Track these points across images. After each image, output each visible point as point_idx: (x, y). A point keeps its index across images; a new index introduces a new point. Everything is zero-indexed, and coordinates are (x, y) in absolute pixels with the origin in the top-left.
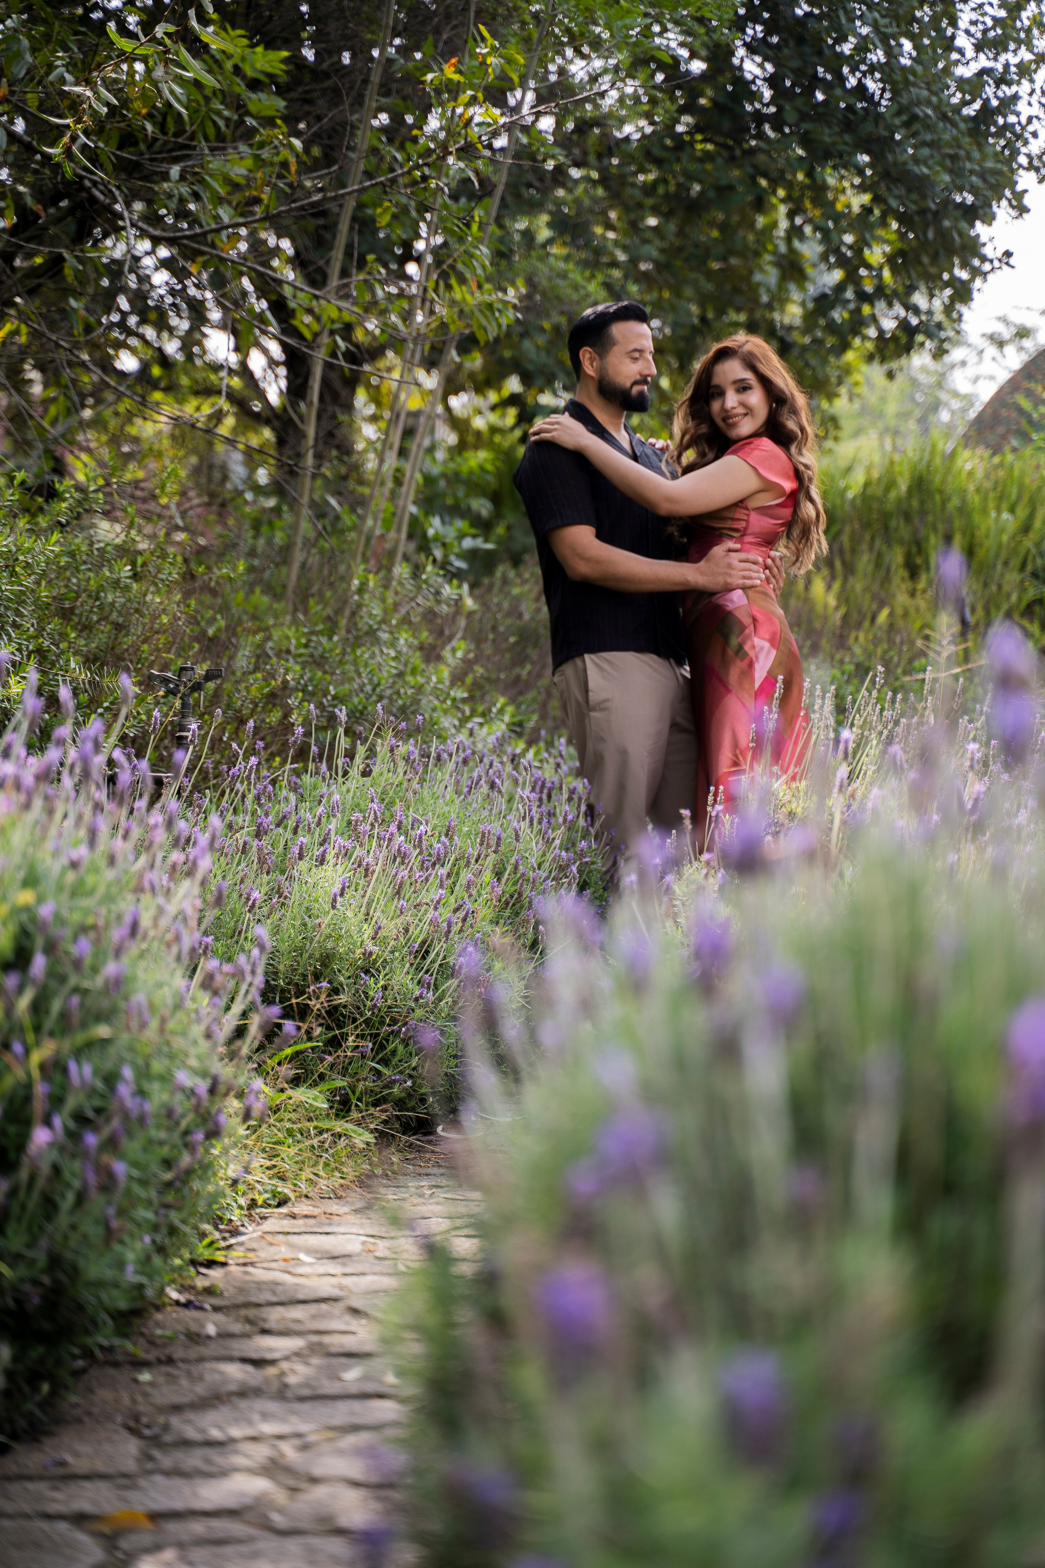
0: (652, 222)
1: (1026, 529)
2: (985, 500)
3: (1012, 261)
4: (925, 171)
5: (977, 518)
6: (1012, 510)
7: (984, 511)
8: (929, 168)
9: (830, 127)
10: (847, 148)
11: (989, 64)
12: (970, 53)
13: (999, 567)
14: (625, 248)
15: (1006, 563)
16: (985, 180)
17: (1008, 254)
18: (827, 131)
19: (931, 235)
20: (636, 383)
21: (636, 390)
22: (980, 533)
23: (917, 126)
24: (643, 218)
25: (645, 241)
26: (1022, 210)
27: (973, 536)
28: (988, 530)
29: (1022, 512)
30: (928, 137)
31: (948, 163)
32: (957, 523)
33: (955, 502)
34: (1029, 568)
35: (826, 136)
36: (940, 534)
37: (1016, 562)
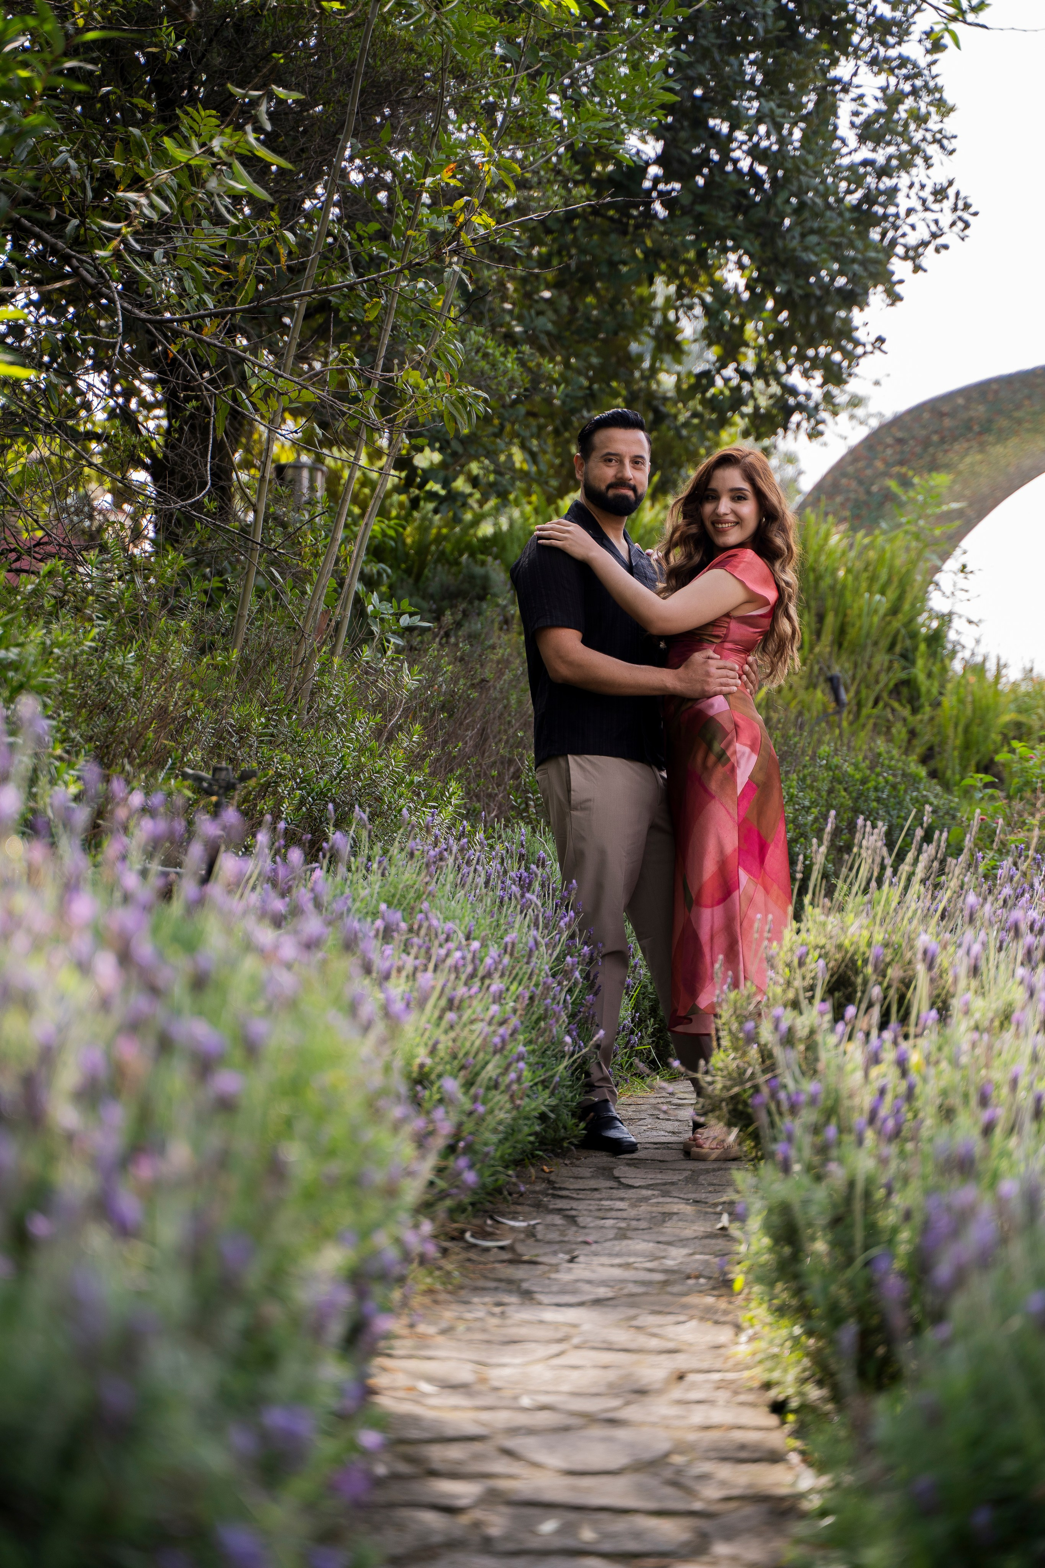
0: (547, 294)
1: (894, 611)
2: (856, 578)
3: (884, 347)
4: (813, 258)
5: (848, 596)
6: (883, 593)
7: (856, 592)
8: (817, 255)
9: (724, 212)
10: (739, 232)
11: (871, 156)
12: (853, 142)
13: (869, 649)
14: (520, 319)
15: (876, 643)
16: (866, 269)
17: (881, 340)
18: (721, 214)
19: (813, 319)
20: (610, 486)
21: (611, 493)
22: (853, 613)
23: (806, 214)
24: (538, 291)
25: (540, 313)
26: (895, 298)
27: (845, 615)
28: (861, 609)
29: (892, 593)
30: (816, 225)
31: (833, 249)
32: (830, 602)
33: (827, 581)
34: (898, 649)
35: (721, 219)
36: (813, 612)
37: (884, 643)
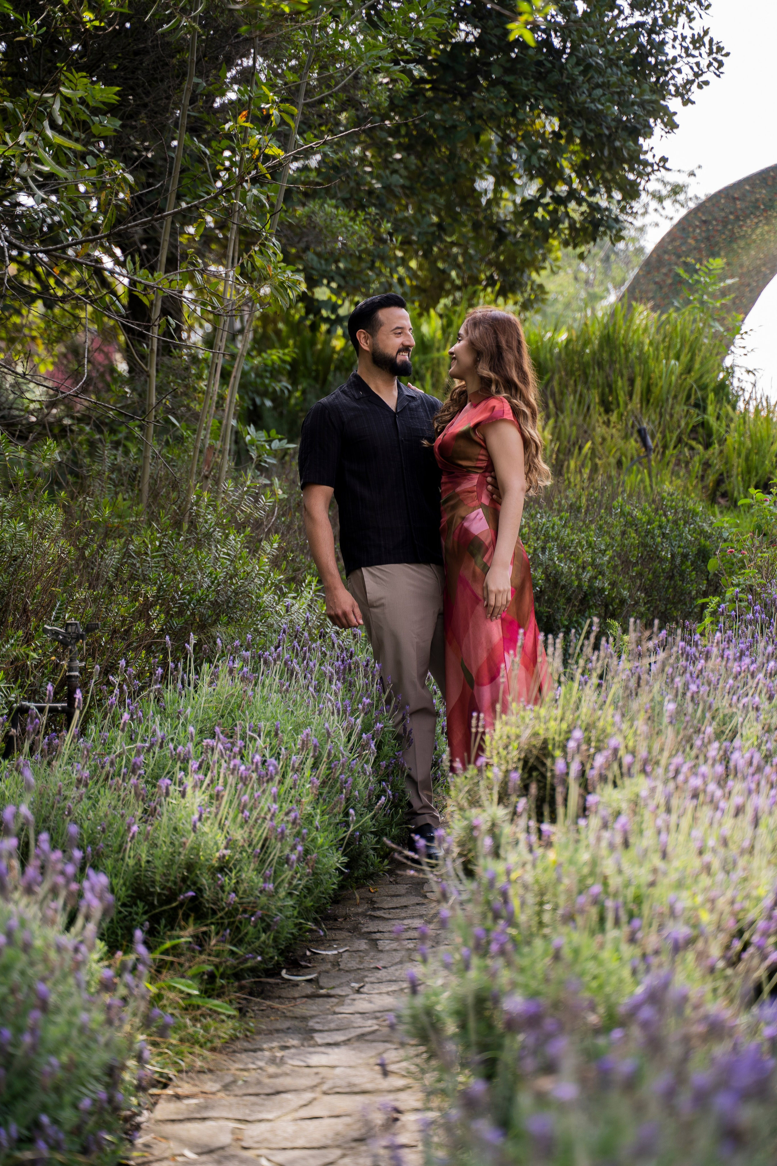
0: (398, 156)
1: (689, 370)
2: (657, 349)
3: (667, 165)
4: (600, 107)
5: (652, 363)
6: (678, 358)
7: (657, 359)
8: (602, 105)
9: (526, 79)
10: (541, 94)
11: (641, 19)
12: (627, 11)
13: (670, 401)
14: (379, 178)
15: (675, 397)
16: (644, 109)
17: (664, 160)
18: (524, 82)
19: (606, 153)
20: (398, 352)
21: (399, 358)
22: (655, 375)
23: (592, 73)
24: (391, 154)
25: (394, 172)
26: (672, 126)
27: (650, 378)
28: (661, 372)
29: (685, 358)
30: (600, 80)
31: (616, 97)
32: (637, 369)
33: (636, 353)
34: (692, 400)
35: (525, 85)
36: (625, 378)
37: (682, 396)
